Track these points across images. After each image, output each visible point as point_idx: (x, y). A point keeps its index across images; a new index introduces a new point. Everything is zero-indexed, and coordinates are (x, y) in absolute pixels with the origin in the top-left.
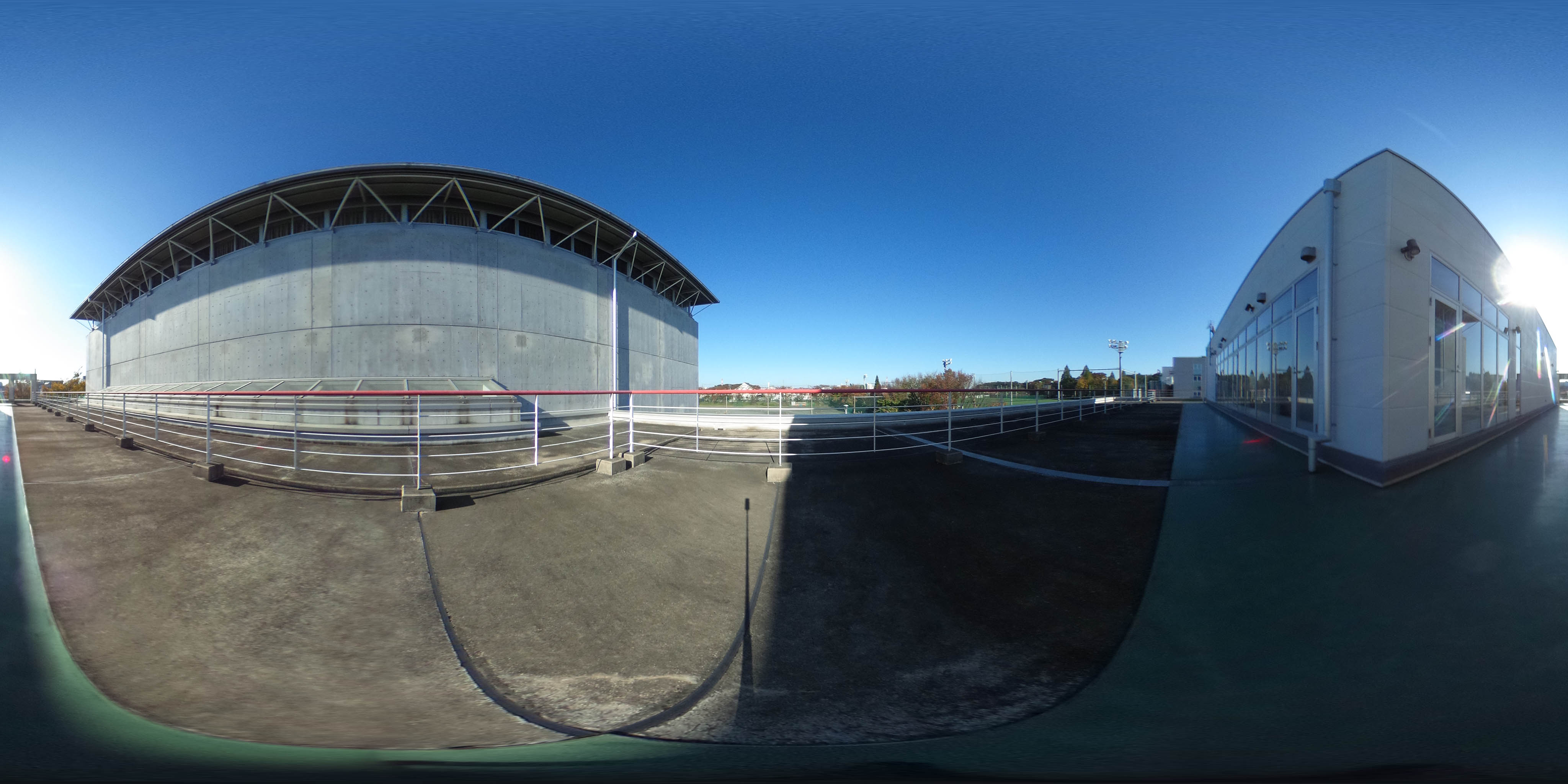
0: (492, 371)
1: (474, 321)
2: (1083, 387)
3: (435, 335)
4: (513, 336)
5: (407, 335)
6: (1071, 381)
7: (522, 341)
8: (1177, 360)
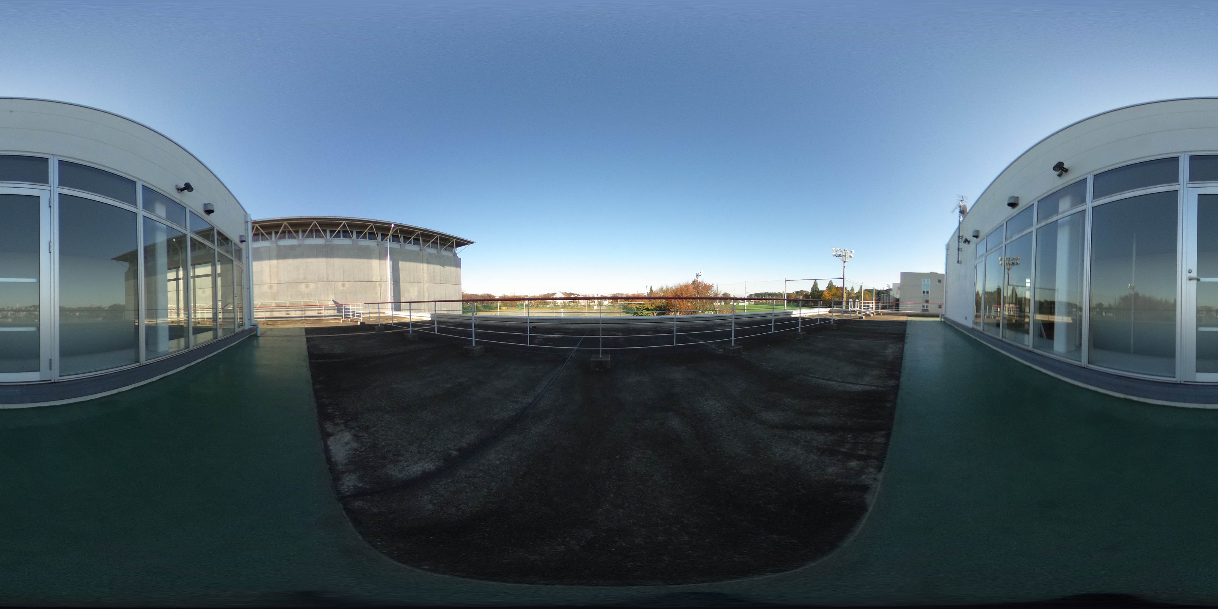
0: (332, 297)
1: (326, 280)
2: (827, 298)
3: (312, 285)
4: (340, 284)
5: (303, 286)
6: (818, 292)
7: (343, 285)
8: (905, 276)
